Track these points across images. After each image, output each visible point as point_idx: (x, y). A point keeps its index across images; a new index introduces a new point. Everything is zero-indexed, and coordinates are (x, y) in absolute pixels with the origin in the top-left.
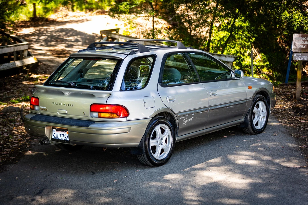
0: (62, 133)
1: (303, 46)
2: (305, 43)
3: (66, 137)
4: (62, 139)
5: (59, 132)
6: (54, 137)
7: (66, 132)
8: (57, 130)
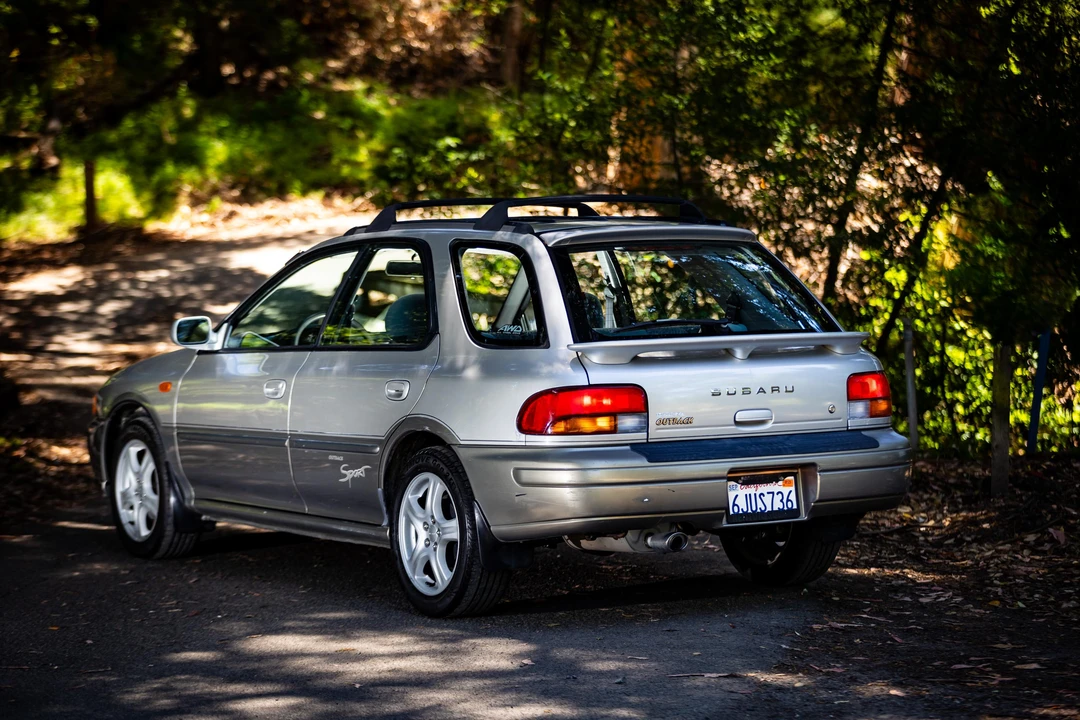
0: (764, 488)
3: (782, 501)
4: (769, 509)
5: (751, 490)
6: (736, 510)
7: (780, 483)
8: (742, 484)
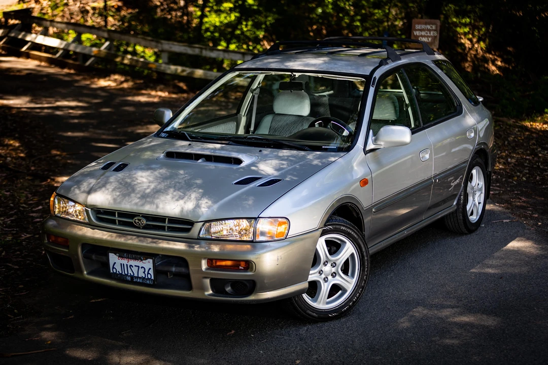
1: (428, 39)
2: (430, 33)
